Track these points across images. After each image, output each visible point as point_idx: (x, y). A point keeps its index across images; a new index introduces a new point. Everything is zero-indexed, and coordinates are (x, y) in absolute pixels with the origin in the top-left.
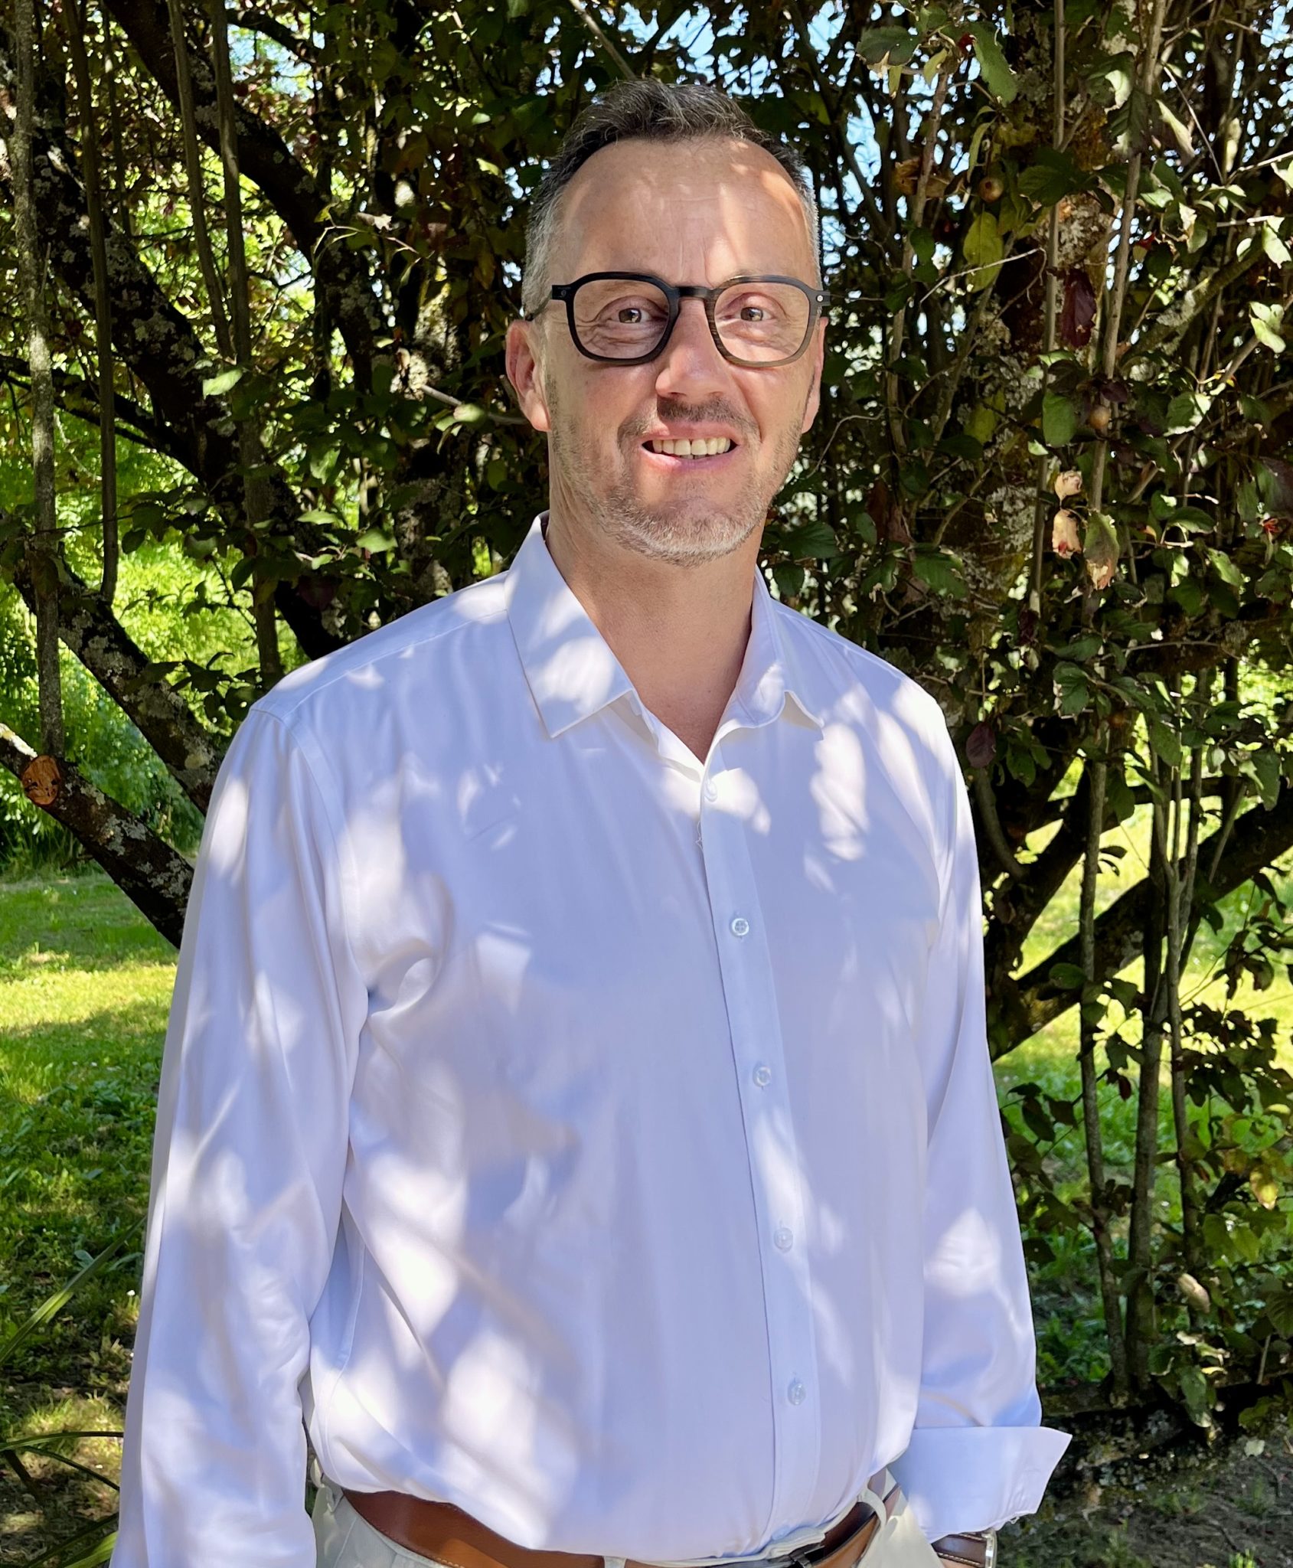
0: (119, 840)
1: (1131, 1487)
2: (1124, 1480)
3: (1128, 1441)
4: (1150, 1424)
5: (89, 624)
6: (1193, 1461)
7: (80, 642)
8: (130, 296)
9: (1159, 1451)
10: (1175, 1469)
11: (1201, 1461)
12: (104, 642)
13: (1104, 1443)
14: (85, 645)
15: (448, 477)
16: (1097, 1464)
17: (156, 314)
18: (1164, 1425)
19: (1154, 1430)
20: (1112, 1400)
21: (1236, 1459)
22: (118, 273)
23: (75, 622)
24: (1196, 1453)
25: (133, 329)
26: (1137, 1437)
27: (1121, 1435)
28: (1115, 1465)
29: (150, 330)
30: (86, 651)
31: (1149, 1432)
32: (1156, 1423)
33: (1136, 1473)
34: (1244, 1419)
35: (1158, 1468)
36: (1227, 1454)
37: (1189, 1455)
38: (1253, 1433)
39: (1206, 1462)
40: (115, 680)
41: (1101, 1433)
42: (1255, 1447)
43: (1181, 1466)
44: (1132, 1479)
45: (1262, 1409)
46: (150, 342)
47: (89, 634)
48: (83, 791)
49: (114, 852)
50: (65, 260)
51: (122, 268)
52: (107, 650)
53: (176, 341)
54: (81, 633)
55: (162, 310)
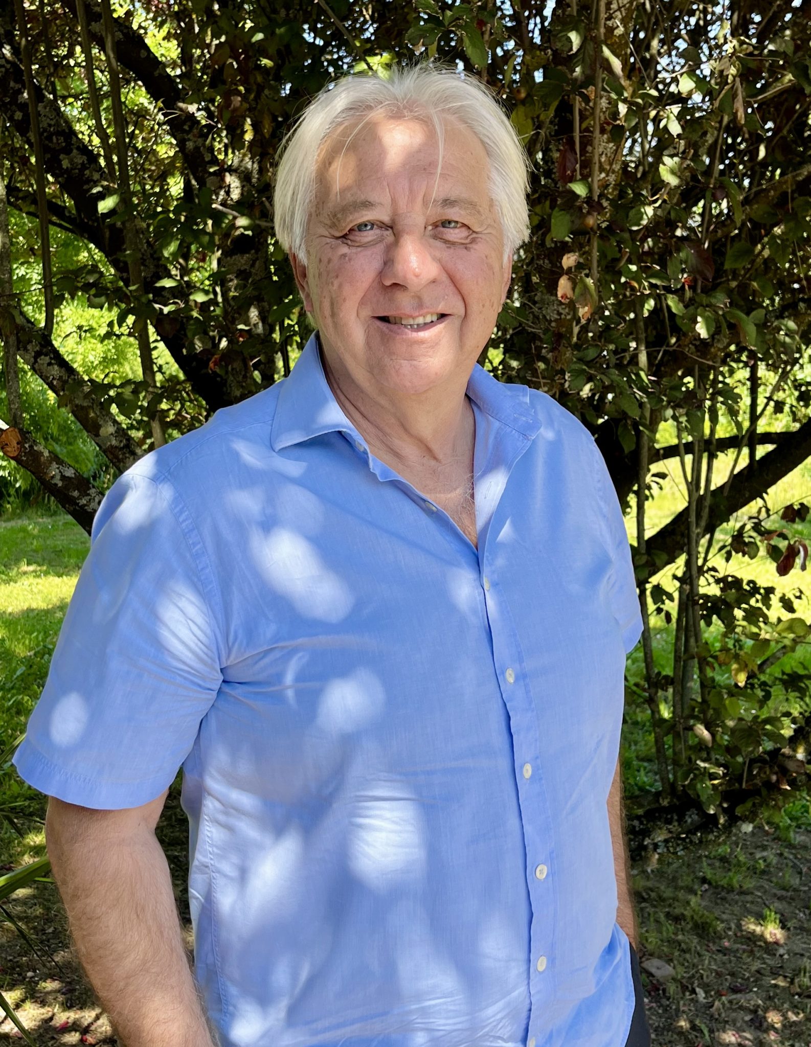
0: (58, 477)
1: (675, 853)
2: (671, 849)
3: (674, 827)
4: (687, 817)
5: (38, 348)
6: (711, 837)
7: (32, 360)
8: (58, 140)
9: (691, 832)
10: (701, 841)
11: (716, 837)
12: (47, 359)
13: (660, 829)
14: (36, 361)
15: (257, 253)
16: (656, 841)
17: (75, 151)
18: (695, 817)
19: (689, 820)
20: (661, 801)
21: (735, 835)
22: (50, 125)
23: (29, 347)
24: (713, 832)
25: (61, 161)
26: (679, 825)
27: (670, 823)
28: (666, 841)
29: (71, 161)
30: (36, 366)
31: (686, 822)
32: (690, 816)
33: (678, 845)
34: (739, 811)
35: (691, 842)
36: (730, 832)
37: (709, 833)
38: (745, 819)
39: (718, 837)
40: (55, 382)
41: (659, 823)
42: (748, 828)
43: (704, 840)
44: (675, 849)
45: (749, 804)
46: (72, 169)
47: (38, 355)
48: (35, 448)
49: (56, 485)
50: (16, 118)
51: (52, 122)
52: (50, 364)
53: (87, 168)
54: (33, 354)
55: (78, 148)
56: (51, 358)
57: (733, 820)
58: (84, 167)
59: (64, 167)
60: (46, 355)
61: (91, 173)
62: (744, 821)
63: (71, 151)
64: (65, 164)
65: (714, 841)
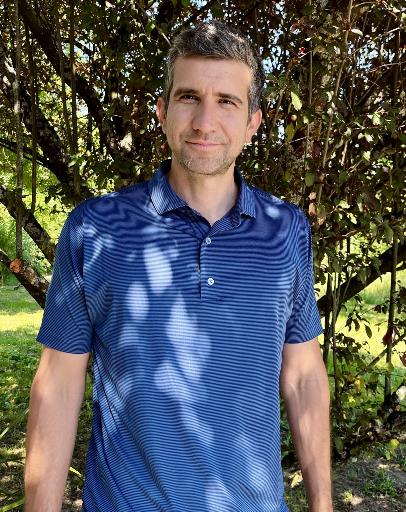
0: (37, 283)
5: (27, 219)
6: (337, 464)
7: (24, 224)
14: (26, 225)
21: (349, 463)
29: (44, 133)
30: (26, 227)
34: (352, 452)
36: (347, 462)
40: (34, 235)
42: (355, 460)
45: (357, 449)
46: (44, 136)
47: (27, 222)
48: (28, 269)
49: (36, 286)
51: (37, 115)
52: (32, 227)
53: (52, 136)
55: (48, 127)
56: (33, 224)
57: (349, 456)
58: (50, 136)
59: (41, 135)
60: (31, 222)
61: (53, 138)
62: (353, 457)
63: (45, 128)
64: (42, 134)
65: (339, 466)
